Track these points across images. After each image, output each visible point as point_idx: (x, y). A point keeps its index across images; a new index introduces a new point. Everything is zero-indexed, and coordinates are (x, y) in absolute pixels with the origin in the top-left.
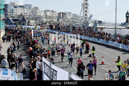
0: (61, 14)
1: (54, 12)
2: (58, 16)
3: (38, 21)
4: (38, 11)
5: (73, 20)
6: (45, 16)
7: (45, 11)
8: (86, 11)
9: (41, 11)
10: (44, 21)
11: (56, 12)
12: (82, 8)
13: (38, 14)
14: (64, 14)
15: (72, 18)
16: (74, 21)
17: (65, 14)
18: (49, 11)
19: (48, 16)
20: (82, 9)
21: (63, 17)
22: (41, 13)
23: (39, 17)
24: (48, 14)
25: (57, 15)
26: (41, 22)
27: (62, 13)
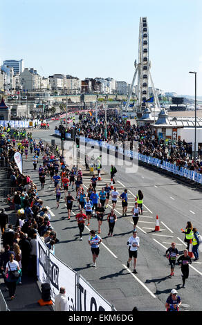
0: (90, 83)
1: (73, 78)
2: (83, 87)
3: (35, 106)
4: (35, 78)
5: (118, 96)
6: (53, 89)
7: (52, 77)
8: (145, 77)
9: (44, 78)
10: (49, 101)
11: (78, 79)
12: (136, 73)
13: (36, 85)
14: (96, 83)
15: (114, 92)
16: (120, 98)
17: (99, 83)
18: (60, 76)
19: (60, 89)
20: (135, 76)
21: (93, 89)
22: (43, 82)
23: (38, 95)
24: (60, 83)
25: (80, 85)
26: (42, 107)
27: (92, 80)
